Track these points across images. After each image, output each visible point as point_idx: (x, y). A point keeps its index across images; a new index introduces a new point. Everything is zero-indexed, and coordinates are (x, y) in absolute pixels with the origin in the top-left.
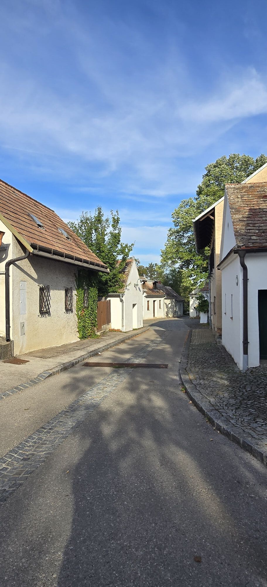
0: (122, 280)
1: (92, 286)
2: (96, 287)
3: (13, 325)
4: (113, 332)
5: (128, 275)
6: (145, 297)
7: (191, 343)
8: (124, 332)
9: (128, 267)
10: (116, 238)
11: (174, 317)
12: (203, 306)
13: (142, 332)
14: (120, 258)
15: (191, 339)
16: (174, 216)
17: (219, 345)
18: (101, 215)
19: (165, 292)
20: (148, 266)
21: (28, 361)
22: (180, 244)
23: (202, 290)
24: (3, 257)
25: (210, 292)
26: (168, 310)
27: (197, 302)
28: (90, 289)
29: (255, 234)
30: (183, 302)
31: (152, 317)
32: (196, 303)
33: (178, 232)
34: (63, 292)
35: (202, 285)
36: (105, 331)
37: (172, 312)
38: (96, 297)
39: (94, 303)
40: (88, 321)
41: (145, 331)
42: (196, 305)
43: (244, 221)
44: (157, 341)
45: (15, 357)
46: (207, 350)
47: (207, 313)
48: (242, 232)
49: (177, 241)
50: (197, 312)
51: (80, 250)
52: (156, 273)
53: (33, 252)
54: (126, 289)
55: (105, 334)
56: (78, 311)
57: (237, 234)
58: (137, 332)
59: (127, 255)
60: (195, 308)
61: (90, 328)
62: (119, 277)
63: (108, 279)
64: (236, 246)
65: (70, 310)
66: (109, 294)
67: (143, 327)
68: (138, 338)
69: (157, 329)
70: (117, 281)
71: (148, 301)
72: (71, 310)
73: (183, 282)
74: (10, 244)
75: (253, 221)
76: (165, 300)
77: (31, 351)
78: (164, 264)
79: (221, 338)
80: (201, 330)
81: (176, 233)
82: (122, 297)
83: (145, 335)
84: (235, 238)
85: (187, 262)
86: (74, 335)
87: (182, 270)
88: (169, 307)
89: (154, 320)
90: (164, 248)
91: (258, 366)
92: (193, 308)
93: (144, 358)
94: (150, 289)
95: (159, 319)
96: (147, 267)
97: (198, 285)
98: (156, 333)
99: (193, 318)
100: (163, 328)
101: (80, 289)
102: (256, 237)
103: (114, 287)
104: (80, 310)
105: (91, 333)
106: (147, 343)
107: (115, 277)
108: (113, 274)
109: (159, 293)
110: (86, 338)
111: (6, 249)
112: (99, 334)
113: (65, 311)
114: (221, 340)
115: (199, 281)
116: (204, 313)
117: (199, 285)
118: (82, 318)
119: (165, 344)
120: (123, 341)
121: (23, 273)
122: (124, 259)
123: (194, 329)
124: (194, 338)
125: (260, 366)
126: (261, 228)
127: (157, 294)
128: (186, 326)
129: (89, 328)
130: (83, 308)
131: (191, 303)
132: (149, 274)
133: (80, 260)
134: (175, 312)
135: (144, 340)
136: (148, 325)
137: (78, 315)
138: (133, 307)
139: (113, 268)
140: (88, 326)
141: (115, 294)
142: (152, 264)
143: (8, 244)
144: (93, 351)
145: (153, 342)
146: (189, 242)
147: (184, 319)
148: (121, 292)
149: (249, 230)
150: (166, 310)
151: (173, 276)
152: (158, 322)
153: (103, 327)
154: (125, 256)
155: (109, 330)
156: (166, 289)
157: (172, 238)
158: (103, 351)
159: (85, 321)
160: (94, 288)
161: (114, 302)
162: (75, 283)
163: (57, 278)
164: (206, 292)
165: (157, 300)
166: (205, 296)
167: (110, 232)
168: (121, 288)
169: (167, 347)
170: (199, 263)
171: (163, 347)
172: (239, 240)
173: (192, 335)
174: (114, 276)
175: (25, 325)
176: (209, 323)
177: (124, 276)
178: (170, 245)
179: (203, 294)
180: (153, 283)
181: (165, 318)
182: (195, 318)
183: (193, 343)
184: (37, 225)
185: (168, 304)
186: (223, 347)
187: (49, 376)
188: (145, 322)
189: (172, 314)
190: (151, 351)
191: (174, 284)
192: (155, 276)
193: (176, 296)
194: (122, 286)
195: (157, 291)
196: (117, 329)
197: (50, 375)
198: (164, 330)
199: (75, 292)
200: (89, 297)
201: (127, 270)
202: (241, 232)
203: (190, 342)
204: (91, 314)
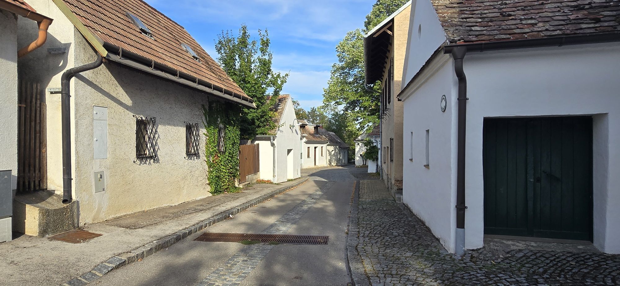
0: (274, 119)
1: (230, 124)
2: (237, 126)
3: (77, 176)
4: (261, 184)
5: (281, 113)
6: (304, 142)
7: (360, 200)
8: (275, 184)
9: (282, 104)
10: (266, 66)
11: (337, 165)
12: (371, 153)
13: (299, 184)
14: (270, 91)
15: (360, 193)
16: (338, 50)
17: (399, 203)
18: (246, 37)
19: (328, 137)
20: (310, 111)
21: (100, 235)
22: (345, 83)
23: (370, 135)
24: (60, 66)
25: (382, 136)
26: (331, 158)
27: (364, 149)
28: (228, 128)
29: (478, 24)
30: (348, 149)
31: (312, 165)
32: (362, 150)
33: (343, 68)
34: (183, 131)
35: (370, 129)
36: (250, 183)
37: (335, 160)
38: (237, 138)
39: (235, 147)
40: (224, 170)
41: (302, 183)
42: (362, 152)
43: (454, 7)
44: (316, 195)
45: (80, 229)
46: (385, 211)
47: (375, 161)
48: (454, 22)
49: (342, 78)
50: (363, 160)
51: (213, 75)
52: (318, 118)
53: (107, 55)
54: (279, 130)
55: (250, 187)
56: (208, 157)
57: (446, 24)
58: (293, 183)
59: (280, 88)
60: (361, 155)
61: (228, 179)
62: (269, 115)
63: (255, 117)
64: (447, 41)
65: (195, 154)
66: (257, 136)
67: (300, 177)
68: (292, 192)
69: (317, 179)
70: (267, 120)
71: (308, 147)
72: (197, 155)
73: (349, 126)
74: (71, 43)
75: (468, 8)
76: (328, 146)
77: (118, 215)
78: (327, 105)
79: (402, 194)
80: (370, 181)
81: (340, 69)
82: (274, 140)
83: (302, 188)
84: (443, 29)
85: (352, 104)
86: (202, 189)
87: (347, 112)
88: (332, 154)
89: (315, 169)
90: (327, 87)
91: (481, 247)
92: (359, 155)
93: (294, 223)
94: (310, 134)
95: (321, 167)
96: (308, 112)
97: (365, 130)
98: (316, 185)
99: (359, 167)
100: (325, 179)
101: (212, 127)
102: (480, 28)
103: (263, 127)
104: (212, 154)
105: (229, 185)
106: (303, 198)
107: (265, 115)
108: (262, 111)
109: (321, 139)
110: (221, 192)
111: (65, 52)
112: (242, 187)
113: (185, 155)
114: (402, 196)
115: (366, 125)
116: (373, 161)
117: (367, 130)
118: (214, 166)
119: (326, 200)
120: (272, 196)
121: (101, 94)
122: (276, 93)
123: (361, 180)
124: (363, 191)
125: (484, 247)
126: (485, 16)
127: (319, 140)
128: (352, 176)
129: (226, 179)
130: (216, 152)
131: (357, 150)
132: (311, 119)
133: (208, 85)
134: (339, 160)
135: (301, 195)
136: (307, 175)
137: (208, 162)
138: (288, 154)
139: (262, 103)
140: (224, 176)
141: (265, 136)
142: (315, 108)
143: (68, 43)
144: (221, 213)
145: (311, 197)
146: (356, 80)
147: (349, 168)
148: (273, 133)
149: (466, 18)
150: (329, 158)
151: (336, 121)
152: (319, 171)
153: (249, 178)
154: (278, 90)
155: (257, 181)
156: (328, 134)
157: (336, 75)
158: (238, 212)
159: (219, 170)
160: (234, 127)
161: (264, 146)
162: (204, 118)
163: (171, 108)
164: (375, 137)
165: (319, 146)
166: (374, 141)
167: (258, 58)
168: (273, 129)
169: (328, 205)
170: (366, 104)
171: (324, 204)
172: (451, 32)
173: (360, 187)
174: (263, 113)
175: (105, 177)
176: (378, 173)
177: (276, 113)
178: (334, 83)
179: (371, 139)
180: (314, 127)
181: (327, 167)
182: (361, 167)
183: (363, 200)
184: (140, 29)
185: (331, 151)
186: (406, 206)
187: (117, 267)
188: (303, 171)
189: (336, 162)
190: (306, 211)
191: (337, 130)
192: (318, 121)
193: (340, 142)
194: (274, 126)
195: (319, 137)
196: (266, 180)
197: (123, 264)
198: (326, 180)
199: (203, 131)
200: (227, 138)
201: (281, 108)
202: (451, 21)
203: (359, 198)
204: (230, 161)
